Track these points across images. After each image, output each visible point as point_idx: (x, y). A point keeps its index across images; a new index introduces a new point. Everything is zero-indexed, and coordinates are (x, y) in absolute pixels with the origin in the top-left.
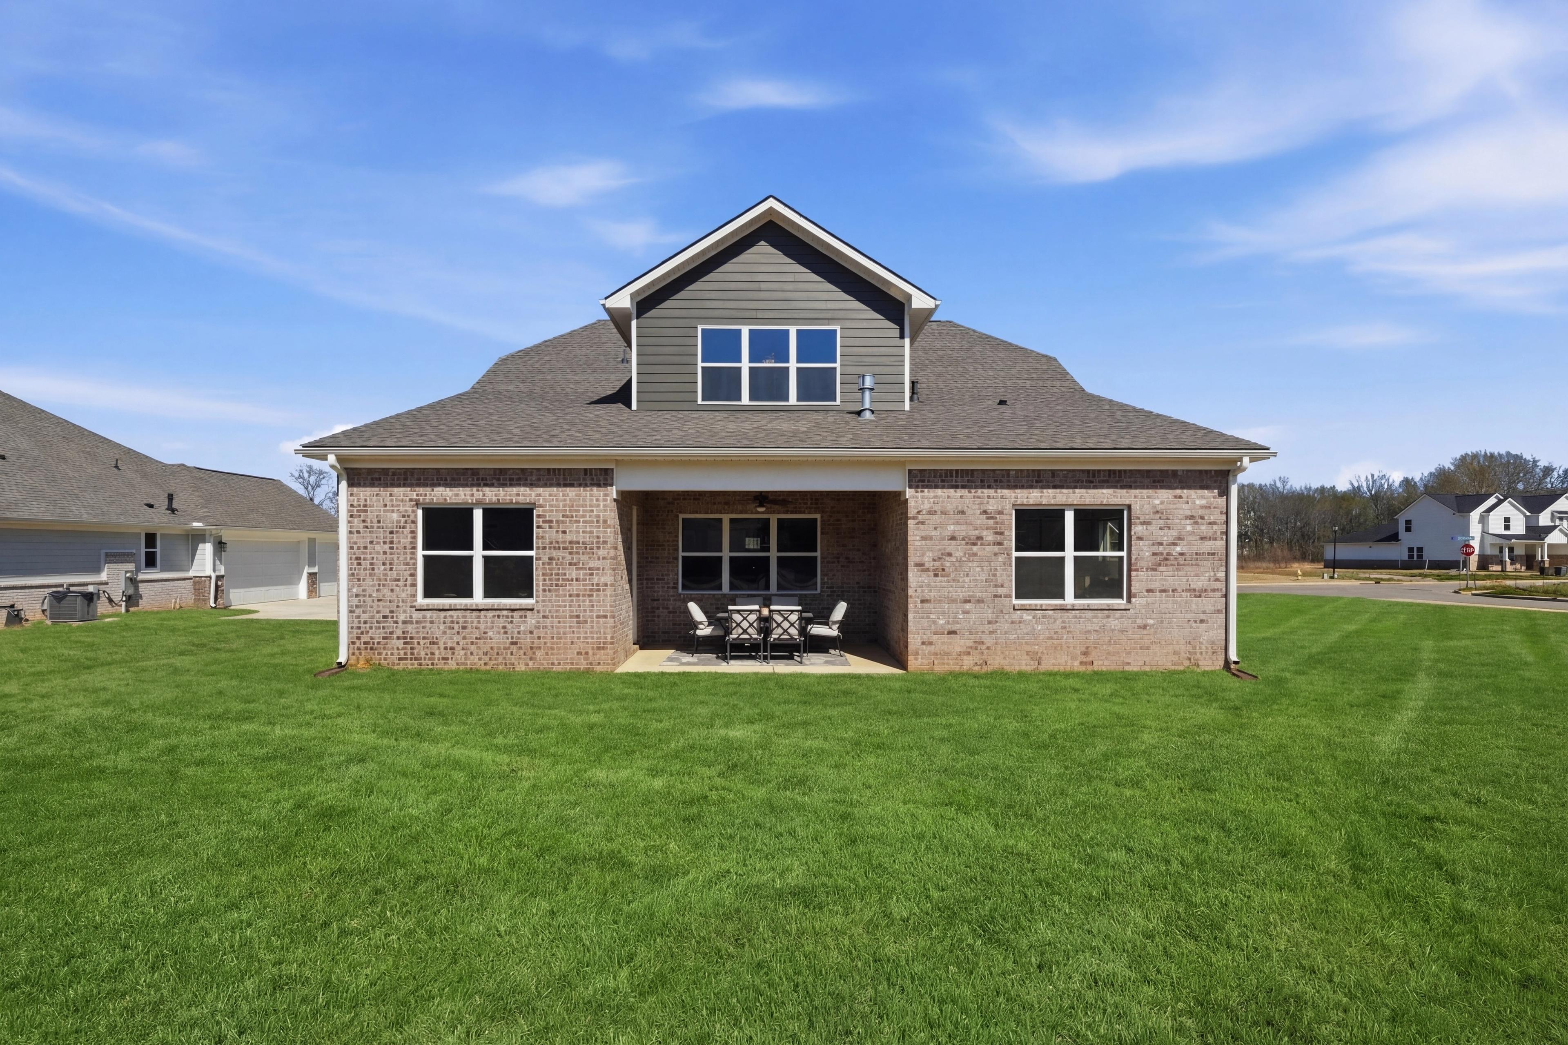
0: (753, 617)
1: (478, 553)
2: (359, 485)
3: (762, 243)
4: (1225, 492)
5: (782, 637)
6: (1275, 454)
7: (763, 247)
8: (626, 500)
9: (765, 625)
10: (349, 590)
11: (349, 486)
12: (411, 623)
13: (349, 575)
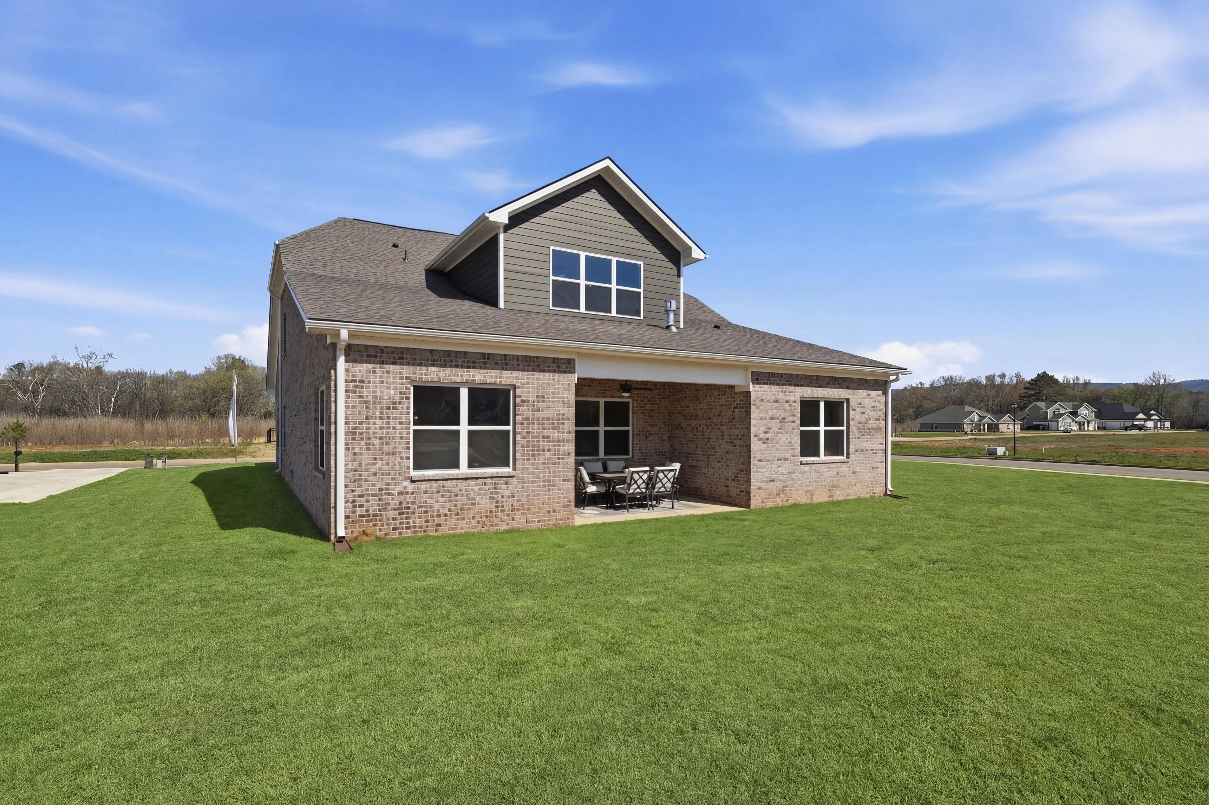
0: (645, 477)
1: (464, 428)
2: (355, 361)
3: (594, 190)
4: (885, 393)
5: (661, 490)
6: (910, 373)
7: (593, 194)
8: (583, 385)
9: (651, 482)
10: (346, 465)
11: (346, 362)
12: (407, 493)
13: (346, 448)
